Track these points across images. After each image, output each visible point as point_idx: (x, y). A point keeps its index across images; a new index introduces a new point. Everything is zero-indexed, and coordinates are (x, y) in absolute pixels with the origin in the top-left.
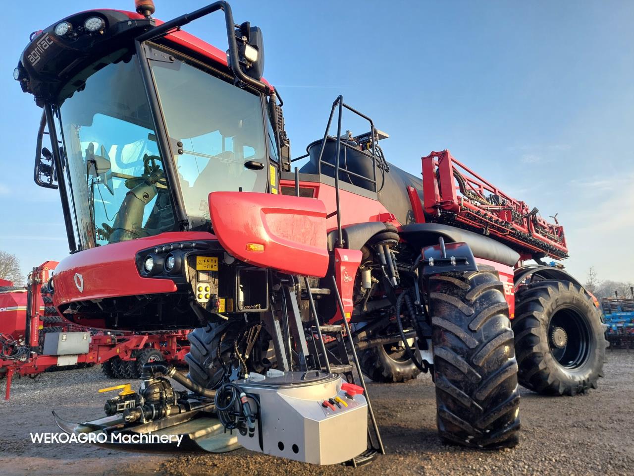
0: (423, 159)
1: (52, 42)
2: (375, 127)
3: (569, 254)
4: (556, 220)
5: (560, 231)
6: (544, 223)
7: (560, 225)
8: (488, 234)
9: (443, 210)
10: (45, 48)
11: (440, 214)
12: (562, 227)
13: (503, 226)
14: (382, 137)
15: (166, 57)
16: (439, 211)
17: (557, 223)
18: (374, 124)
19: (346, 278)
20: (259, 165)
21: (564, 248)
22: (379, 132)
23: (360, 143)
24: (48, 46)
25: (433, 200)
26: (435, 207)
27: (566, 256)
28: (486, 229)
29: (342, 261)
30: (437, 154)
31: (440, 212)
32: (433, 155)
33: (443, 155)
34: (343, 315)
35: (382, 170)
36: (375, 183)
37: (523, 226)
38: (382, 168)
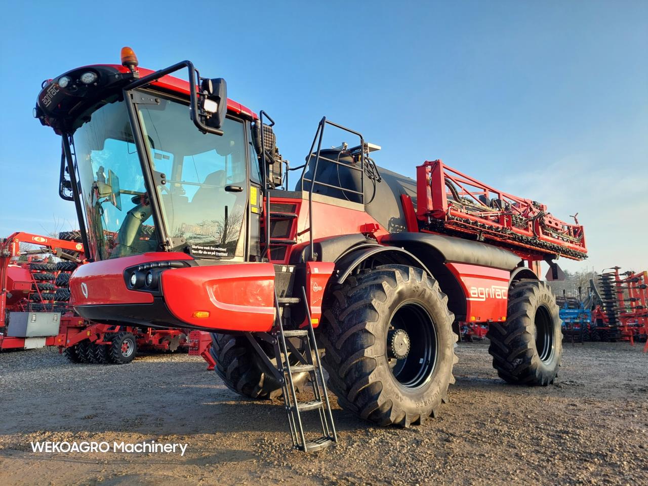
0: (418, 167)
1: (58, 90)
2: (365, 142)
3: (587, 254)
4: (576, 220)
5: (578, 232)
6: (557, 224)
7: (580, 224)
8: (482, 240)
9: (434, 217)
10: (54, 95)
11: (430, 222)
12: (582, 227)
13: (499, 232)
14: (372, 150)
15: (152, 99)
16: (429, 219)
17: (577, 223)
18: (363, 139)
19: (315, 288)
20: (238, 188)
21: (582, 248)
22: (370, 145)
23: (352, 155)
24: (56, 93)
25: (425, 208)
26: (426, 215)
27: (585, 257)
28: (480, 235)
29: (312, 273)
30: (430, 164)
31: (431, 221)
32: (426, 164)
33: (436, 165)
34: (309, 321)
35: (374, 181)
36: (362, 195)
37: (527, 229)
38: (374, 179)
